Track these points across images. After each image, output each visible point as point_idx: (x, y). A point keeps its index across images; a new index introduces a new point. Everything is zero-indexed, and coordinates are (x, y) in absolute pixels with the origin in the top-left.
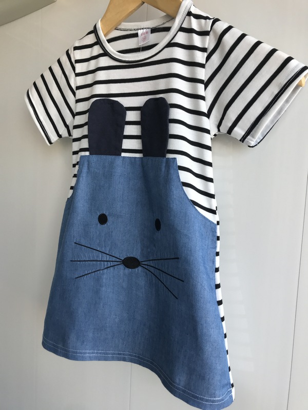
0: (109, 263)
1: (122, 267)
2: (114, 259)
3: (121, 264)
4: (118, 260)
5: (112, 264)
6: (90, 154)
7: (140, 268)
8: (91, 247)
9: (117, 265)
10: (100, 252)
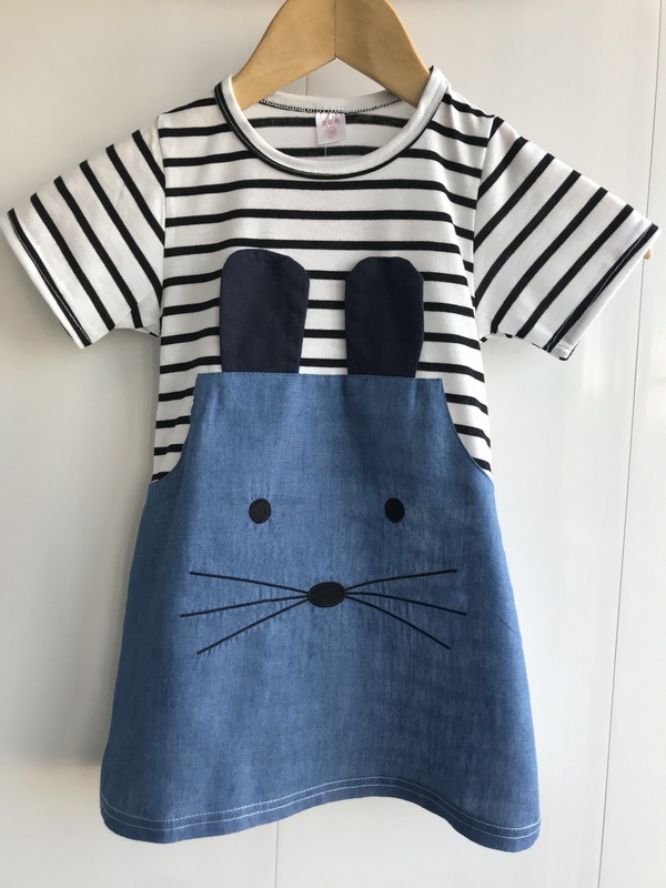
0: (277, 603)
1: (306, 607)
2: (288, 593)
3: (303, 602)
4: (297, 594)
5: (285, 604)
6: (224, 370)
7: (346, 602)
8: (236, 576)
9: (297, 604)
10: (257, 582)
